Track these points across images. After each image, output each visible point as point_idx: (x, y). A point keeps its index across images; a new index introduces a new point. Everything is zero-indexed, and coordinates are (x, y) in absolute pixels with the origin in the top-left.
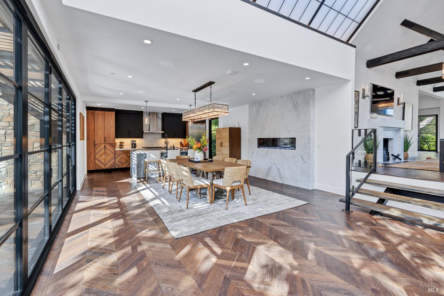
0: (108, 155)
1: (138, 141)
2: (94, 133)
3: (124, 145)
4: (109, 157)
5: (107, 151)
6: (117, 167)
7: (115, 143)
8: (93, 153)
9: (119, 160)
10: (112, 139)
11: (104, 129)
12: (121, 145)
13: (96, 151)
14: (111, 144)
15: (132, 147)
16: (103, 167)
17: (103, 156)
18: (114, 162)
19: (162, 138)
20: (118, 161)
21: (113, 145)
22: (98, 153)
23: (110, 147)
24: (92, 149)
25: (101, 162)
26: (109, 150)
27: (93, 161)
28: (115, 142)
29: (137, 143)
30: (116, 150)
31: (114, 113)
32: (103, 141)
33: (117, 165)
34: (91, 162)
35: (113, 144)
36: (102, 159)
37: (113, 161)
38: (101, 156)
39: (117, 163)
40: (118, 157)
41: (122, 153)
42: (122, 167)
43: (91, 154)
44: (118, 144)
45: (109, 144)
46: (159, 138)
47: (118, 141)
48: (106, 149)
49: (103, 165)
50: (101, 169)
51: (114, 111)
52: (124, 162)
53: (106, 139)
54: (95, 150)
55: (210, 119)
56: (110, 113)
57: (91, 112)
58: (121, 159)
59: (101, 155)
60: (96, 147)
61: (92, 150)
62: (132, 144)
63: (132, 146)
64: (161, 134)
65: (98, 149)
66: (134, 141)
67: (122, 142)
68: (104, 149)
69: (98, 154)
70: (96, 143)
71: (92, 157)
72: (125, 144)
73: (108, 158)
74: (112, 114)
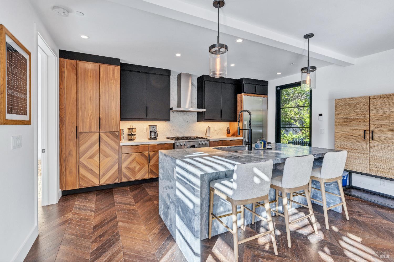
0: (107, 156)
1: (161, 126)
2: (77, 109)
3: (135, 135)
4: (108, 159)
5: (103, 146)
6: (124, 180)
7: (120, 131)
8: (74, 153)
9: (128, 165)
10: (113, 122)
11: (98, 101)
12: (130, 135)
13: (82, 149)
14: (113, 133)
15: (150, 138)
16: (96, 182)
17: (96, 158)
18: (119, 169)
19: (198, 121)
20: (126, 168)
21: (117, 135)
22: (85, 152)
23: (111, 139)
24: (71, 144)
25: (90, 171)
26: (108, 145)
27: (74, 170)
28: (121, 128)
29: (158, 130)
30: (122, 144)
31: (118, 68)
32: (95, 128)
33: (125, 176)
34: (71, 173)
35: (117, 133)
36: (93, 164)
37: (116, 167)
38: (91, 160)
39: (124, 173)
40: (125, 160)
41: (133, 151)
42: (133, 179)
43: (69, 154)
44: (126, 132)
45: (108, 134)
46: (194, 121)
47: (125, 126)
48: (101, 143)
49: (97, 178)
50: (91, 186)
51: (117, 65)
52: (137, 169)
53: (101, 121)
54: (78, 147)
55: (279, 89)
56: (110, 67)
57: (71, 64)
58: (131, 162)
59: (92, 157)
60: (80, 139)
61: (71, 146)
62: (151, 132)
63: (150, 135)
64: (196, 114)
65: (84, 144)
66: (154, 126)
67: (133, 129)
68: (98, 144)
69: (85, 156)
70: (80, 130)
71: (72, 160)
72: (137, 132)
73: (107, 162)
74: (114, 70)
